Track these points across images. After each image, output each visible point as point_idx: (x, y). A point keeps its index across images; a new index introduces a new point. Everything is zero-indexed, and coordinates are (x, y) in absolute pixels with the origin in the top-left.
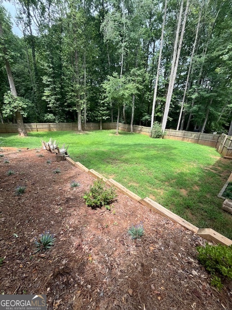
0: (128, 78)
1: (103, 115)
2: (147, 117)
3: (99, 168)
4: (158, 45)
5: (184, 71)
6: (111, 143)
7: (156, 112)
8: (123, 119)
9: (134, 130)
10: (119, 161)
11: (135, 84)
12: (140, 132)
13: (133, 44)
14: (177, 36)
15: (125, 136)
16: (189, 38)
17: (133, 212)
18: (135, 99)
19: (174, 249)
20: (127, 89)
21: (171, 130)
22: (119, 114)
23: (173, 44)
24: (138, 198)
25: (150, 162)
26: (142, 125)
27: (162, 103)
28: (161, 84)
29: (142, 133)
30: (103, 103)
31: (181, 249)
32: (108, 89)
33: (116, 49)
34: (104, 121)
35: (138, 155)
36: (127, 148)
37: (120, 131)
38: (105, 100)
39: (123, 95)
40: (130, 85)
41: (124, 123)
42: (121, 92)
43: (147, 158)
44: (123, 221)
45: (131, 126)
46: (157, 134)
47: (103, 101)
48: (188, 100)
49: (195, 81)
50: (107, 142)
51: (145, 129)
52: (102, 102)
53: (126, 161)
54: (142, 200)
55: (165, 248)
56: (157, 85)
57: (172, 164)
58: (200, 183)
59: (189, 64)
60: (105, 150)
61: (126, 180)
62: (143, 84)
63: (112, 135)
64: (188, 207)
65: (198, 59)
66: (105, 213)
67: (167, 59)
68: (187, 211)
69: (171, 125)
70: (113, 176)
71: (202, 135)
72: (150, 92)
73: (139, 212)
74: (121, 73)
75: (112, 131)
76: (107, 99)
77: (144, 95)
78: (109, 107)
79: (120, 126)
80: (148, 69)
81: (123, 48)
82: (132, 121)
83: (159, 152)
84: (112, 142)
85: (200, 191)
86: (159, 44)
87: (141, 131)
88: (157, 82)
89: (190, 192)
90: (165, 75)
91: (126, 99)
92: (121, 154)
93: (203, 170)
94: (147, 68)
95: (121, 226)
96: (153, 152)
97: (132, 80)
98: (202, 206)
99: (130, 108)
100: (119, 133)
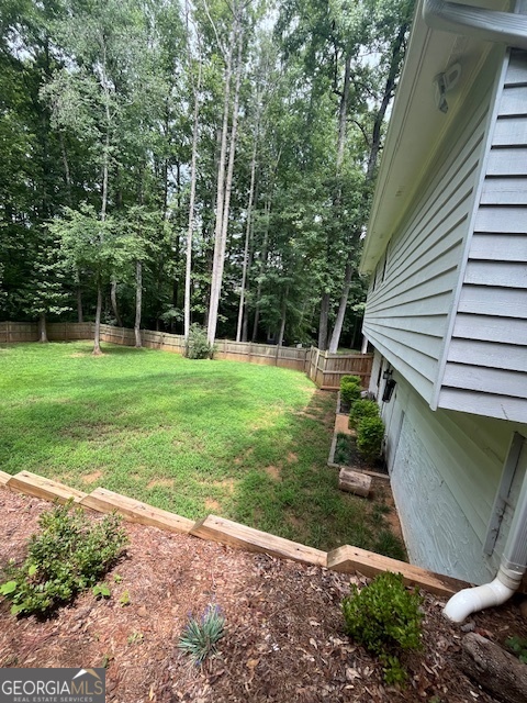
0: (122, 223)
1: (50, 302)
2: (174, 313)
3: (47, 458)
4: (185, 173)
5: (237, 231)
6: (80, 378)
7: (193, 304)
8: (112, 313)
9: (145, 343)
10: (111, 427)
11: (141, 239)
12: (158, 347)
13: (131, 155)
14: (222, 169)
15: (120, 357)
16: (242, 177)
17: (181, 573)
18: (143, 270)
19: (299, 633)
20: (120, 246)
21: (227, 341)
22: (99, 302)
23: (214, 180)
24: (187, 524)
25: (194, 417)
26: (162, 330)
27: (203, 287)
28: (198, 248)
29: (164, 348)
30: (50, 272)
31: (312, 623)
32: (66, 239)
33: (87, 154)
34: (52, 319)
35: (163, 402)
36: (130, 389)
37: (103, 345)
38: (57, 265)
39: (111, 258)
40: (129, 240)
41: (116, 325)
42: (106, 252)
43: (187, 409)
44: (156, 617)
45: (136, 332)
46: (198, 350)
47: (51, 267)
48: (250, 285)
49: (258, 253)
50: (65, 376)
51: (171, 339)
52: (46, 268)
53: (134, 424)
54: (200, 527)
55: (281, 642)
56: (189, 248)
57: (242, 414)
58: (296, 444)
59: (246, 223)
60: (64, 399)
61: (137, 478)
62: (160, 243)
63: (82, 355)
64: (287, 504)
65: (259, 218)
66: (94, 613)
67: (205, 204)
68: (287, 513)
69: (225, 332)
70: (99, 474)
71: (280, 349)
72: (177, 260)
73: (197, 566)
74: (104, 209)
75: (79, 344)
76: (65, 263)
77: (162, 265)
78: (69, 282)
79: (105, 333)
80: (168, 214)
81: (106, 156)
82: (138, 321)
83: (210, 391)
84: (83, 373)
85: (300, 462)
86: (188, 172)
87: (161, 343)
88: (189, 242)
89: (283, 469)
90: (203, 231)
91: (120, 270)
92: (117, 407)
93: (295, 419)
94: (165, 210)
95: (155, 637)
96: (198, 393)
97: (134, 229)
98: (309, 492)
99: (131, 289)
100: (104, 350)
